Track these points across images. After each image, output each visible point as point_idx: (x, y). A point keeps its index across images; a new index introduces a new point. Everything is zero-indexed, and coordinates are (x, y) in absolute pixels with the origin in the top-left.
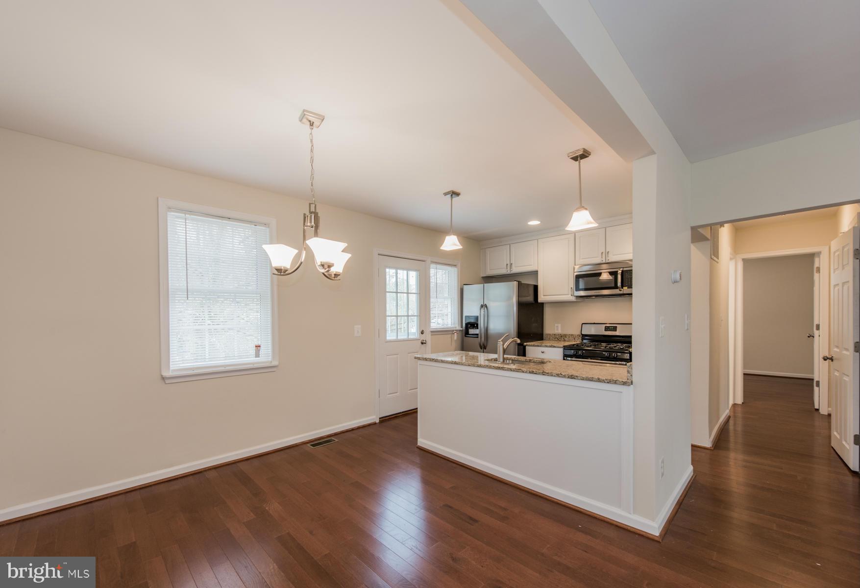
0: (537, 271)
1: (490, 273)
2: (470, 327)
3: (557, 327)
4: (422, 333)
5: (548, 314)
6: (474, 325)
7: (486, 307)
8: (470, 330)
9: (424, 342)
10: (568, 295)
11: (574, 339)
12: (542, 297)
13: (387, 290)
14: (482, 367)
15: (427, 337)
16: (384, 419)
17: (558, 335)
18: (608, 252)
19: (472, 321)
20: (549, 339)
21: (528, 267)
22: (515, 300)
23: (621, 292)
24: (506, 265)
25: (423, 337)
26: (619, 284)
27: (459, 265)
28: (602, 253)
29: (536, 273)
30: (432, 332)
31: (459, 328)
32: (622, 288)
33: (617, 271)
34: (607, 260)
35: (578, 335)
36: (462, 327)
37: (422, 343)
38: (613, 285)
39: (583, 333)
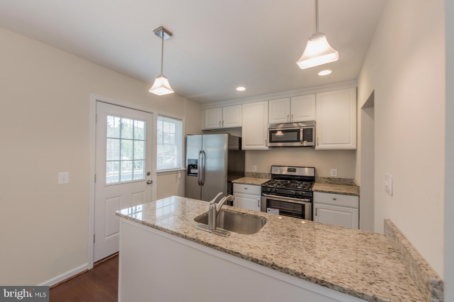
0: (241, 127)
1: (208, 127)
2: (192, 167)
3: (254, 167)
4: (148, 174)
5: (248, 158)
6: (195, 166)
7: (204, 152)
8: (191, 170)
9: (150, 182)
10: (263, 145)
11: (266, 176)
12: (245, 146)
13: (108, 136)
14: (187, 239)
15: (153, 177)
16: (100, 262)
17: (255, 173)
18: (292, 115)
19: (194, 163)
20: (248, 176)
21: (234, 124)
22: (226, 147)
23: (302, 145)
24: (219, 122)
25: (149, 178)
26: (301, 138)
27: (184, 119)
28: (288, 116)
29: (240, 129)
30: (158, 173)
31: (183, 168)
32: (303, 142)
33: (300, 129)
34: (292, 120)
35: (268, 174)
36: (185, 168)
37: (148, 183)
38: (296, 139)
39: (272, 173)
